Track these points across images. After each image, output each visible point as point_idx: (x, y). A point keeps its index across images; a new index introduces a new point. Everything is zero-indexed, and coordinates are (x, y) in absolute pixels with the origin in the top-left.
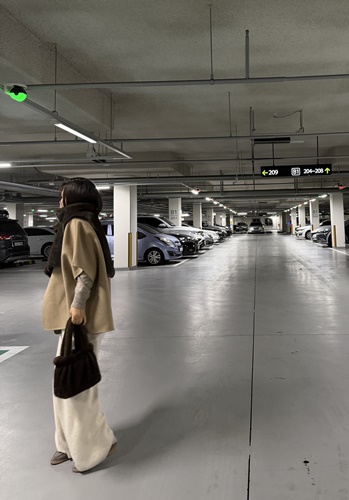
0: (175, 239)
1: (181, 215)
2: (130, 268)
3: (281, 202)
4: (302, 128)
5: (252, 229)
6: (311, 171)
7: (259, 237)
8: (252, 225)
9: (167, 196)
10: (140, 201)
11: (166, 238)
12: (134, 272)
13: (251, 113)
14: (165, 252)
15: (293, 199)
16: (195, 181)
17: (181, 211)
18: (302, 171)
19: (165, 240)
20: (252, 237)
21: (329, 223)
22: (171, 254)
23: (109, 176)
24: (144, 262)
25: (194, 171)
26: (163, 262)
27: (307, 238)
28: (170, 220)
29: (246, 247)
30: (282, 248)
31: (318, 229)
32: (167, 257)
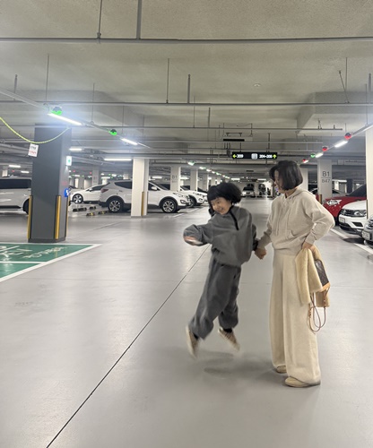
2: (142, 216)
5: (244, 193)
6: (264, 156)
12: (146, 220)
18: (259, 156)
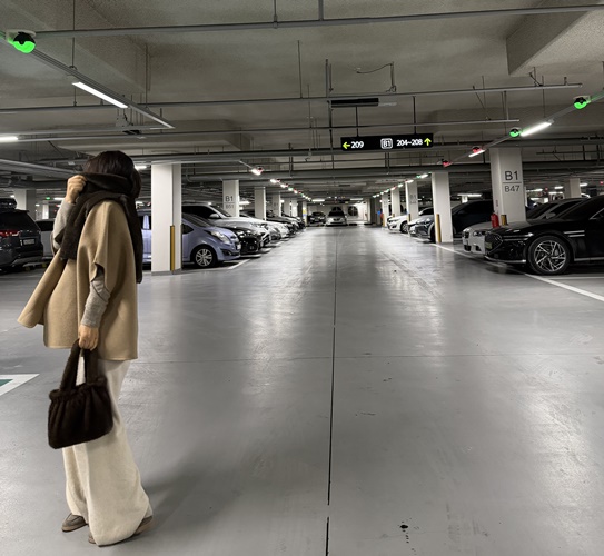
0: (231, 234)
1: (239, 203)
2: (173, 271)
3: (368, 184)
4: (393, 86)
5: (331, 220)
6: (406, 143)
7: (341, 231)
8: (331, 215)
9: (221, 178)
10: (186, 185)
11: (219, 233)
12: (178, 277)
13: (328, 67)
14: (218, 250)
15: (384, 180)
16: (256, 158)
17: (238, 197)
18: (395, 143)
19: (218, 234)
20: (332, 230)
21: (431, 212)
22: (226, 252)
23: (146, 152)
24: (191, 264)
25: (255, 144)
26: (215, 263)
27: (402, 231)
28: (225, 209)
29: (324, 243)
30: (370, 244)
31: (417, 219)
32: (221, 257)
